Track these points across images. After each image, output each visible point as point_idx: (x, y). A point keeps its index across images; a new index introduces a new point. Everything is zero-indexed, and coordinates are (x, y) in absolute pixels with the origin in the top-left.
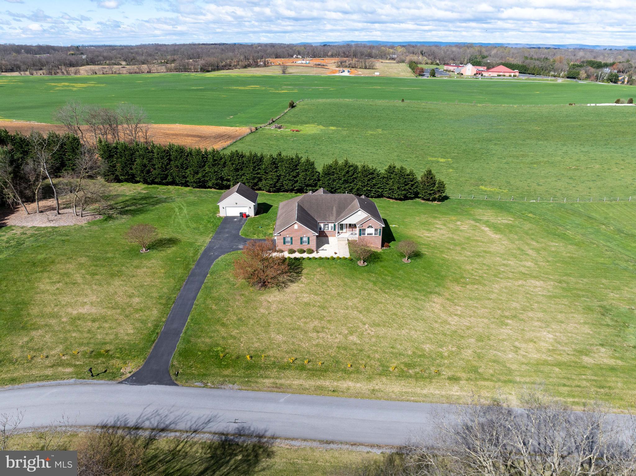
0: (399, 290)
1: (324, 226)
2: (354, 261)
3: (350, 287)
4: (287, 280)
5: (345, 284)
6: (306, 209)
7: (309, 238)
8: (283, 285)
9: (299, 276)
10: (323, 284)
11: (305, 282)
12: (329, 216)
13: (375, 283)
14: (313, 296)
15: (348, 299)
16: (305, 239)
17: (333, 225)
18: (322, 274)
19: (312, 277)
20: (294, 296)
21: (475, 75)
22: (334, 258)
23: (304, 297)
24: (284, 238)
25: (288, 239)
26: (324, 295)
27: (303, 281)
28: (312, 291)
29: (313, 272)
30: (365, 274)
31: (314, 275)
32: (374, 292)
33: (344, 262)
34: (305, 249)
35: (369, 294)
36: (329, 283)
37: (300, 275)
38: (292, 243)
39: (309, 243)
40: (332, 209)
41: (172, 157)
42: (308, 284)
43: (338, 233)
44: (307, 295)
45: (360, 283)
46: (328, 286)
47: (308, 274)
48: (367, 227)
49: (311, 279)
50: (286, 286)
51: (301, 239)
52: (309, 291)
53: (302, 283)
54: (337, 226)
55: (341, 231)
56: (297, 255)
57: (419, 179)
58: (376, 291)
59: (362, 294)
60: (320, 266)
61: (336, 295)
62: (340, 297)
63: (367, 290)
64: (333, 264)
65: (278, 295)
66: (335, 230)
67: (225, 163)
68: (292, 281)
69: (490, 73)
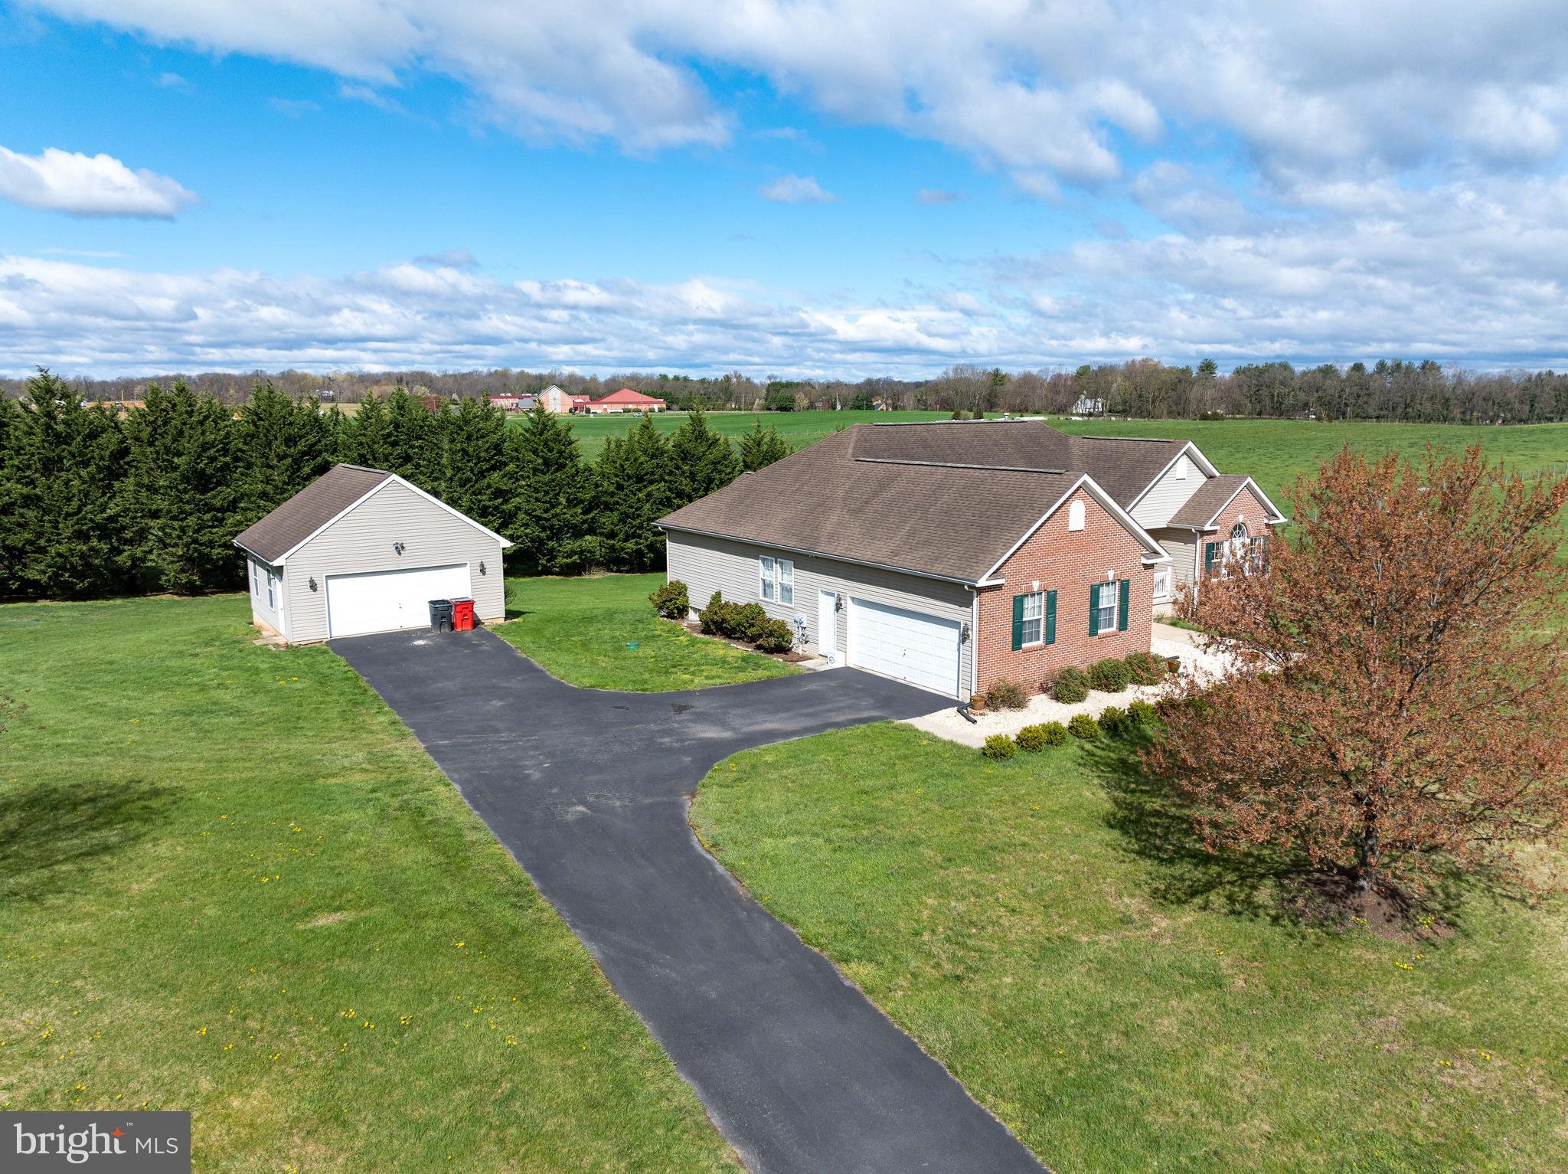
7: (1125, 587)
16: (1108, 597)
21: (572, 410)
24: (1019, 606)
25: (1035, 611)
38: (1050, 637)
39: (1123, 622)
48: (1229, 530)
51: (1096, 596)
69: (605, 406)
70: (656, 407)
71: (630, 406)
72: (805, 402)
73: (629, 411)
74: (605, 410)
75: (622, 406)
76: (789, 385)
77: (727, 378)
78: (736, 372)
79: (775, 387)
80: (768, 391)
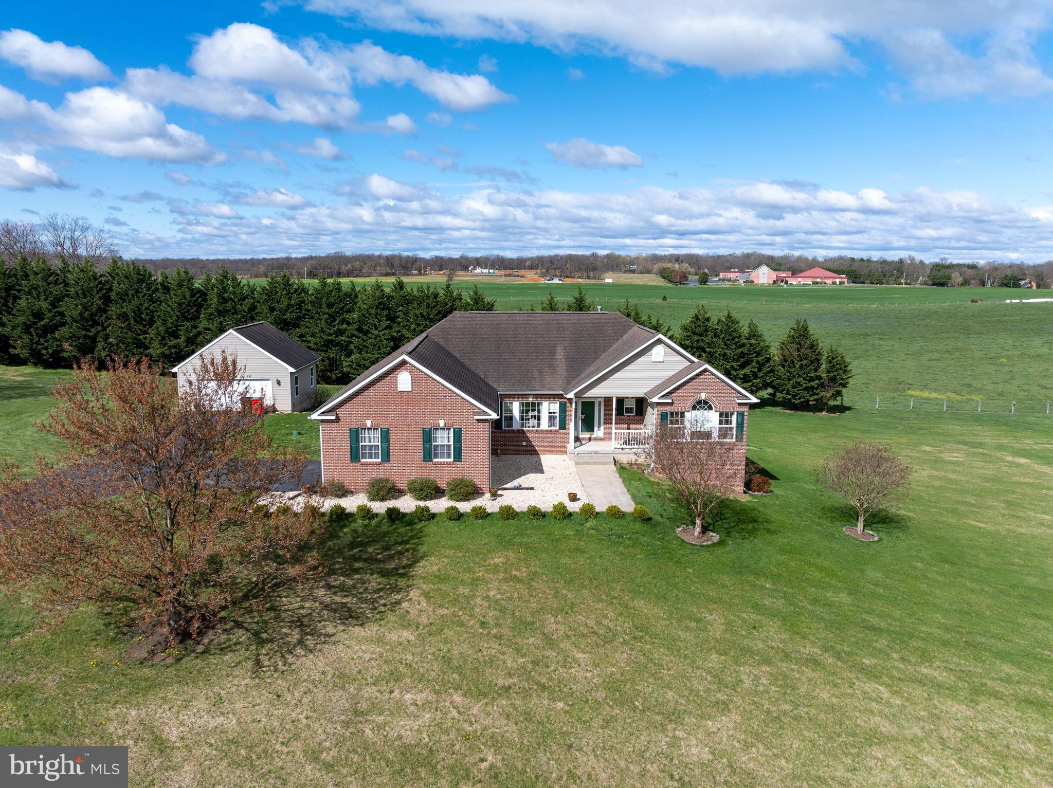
0: (925, 657)
1: (524, 412)
2: (658, 524)
3: (671, 644)
4: (326, 607)
5: (642, 630)
6: (456, 354)
7: (458, 434)
8: (296, 635)
9: (396, 589)
10: (523, 626)
11: (424, 620)
12: (541, 372)
13: (790, 623)
14: (457, 698)
15: (674, 716)
16: (443, 439)
17: (555, 407)
18: (515, 579)
19: (464, 590)
20: (340, 700)
21: (774, 282)
22: (570, 514)
23: (400, 708)
24: (355, 435)
25: (372, 439)
26: (525, 694)
27: (413, 612)
28: (459, 670)
29: (469, 570)
30: (725, 579)
31: (474, 583)
32: (810, 673)
33: (616, 526)
34: (443, 485)
35: (787, 684)
36: (551, 623)
37: (402, 583)
38: (386, 457)
39: (458, 457)
40: (553, 353)
41: (113, 295)
42: (435, 630)
43: (577, 439)
44: (420, 698)
45: (715, 620)
46: (550, 641)
47: (440, 578)
48: (690, 403)
49: (455, 601)
50: (310, 641)
51: (428, 436)
52: (434, 669)
53: (406, 623)
54: (572, 410)
55: (586, 435)
56: (407, 504)
57: (775, 352)
58: (814, 662)
59: (747, 684)
60: (504, 543)
61: (600, 695)
62: (625, 701)
63: (767, 661)
64: (566, 537)
65: (245, 694)
66: (563, 426)
67: (253, 308)
68: (349, 616)
69: (799, 279)
70: (838, 281)
71: (818, 280)
72: (960, 280)
73: (817, 283)
74: (799, 282)
75: (812, 280)
76: (951, 266)
77: (901, 261)
78: (909, 256)
79: (937, 267)
80: (931, 270)
